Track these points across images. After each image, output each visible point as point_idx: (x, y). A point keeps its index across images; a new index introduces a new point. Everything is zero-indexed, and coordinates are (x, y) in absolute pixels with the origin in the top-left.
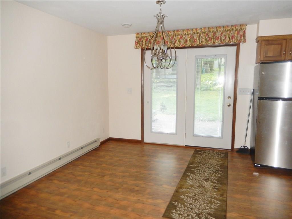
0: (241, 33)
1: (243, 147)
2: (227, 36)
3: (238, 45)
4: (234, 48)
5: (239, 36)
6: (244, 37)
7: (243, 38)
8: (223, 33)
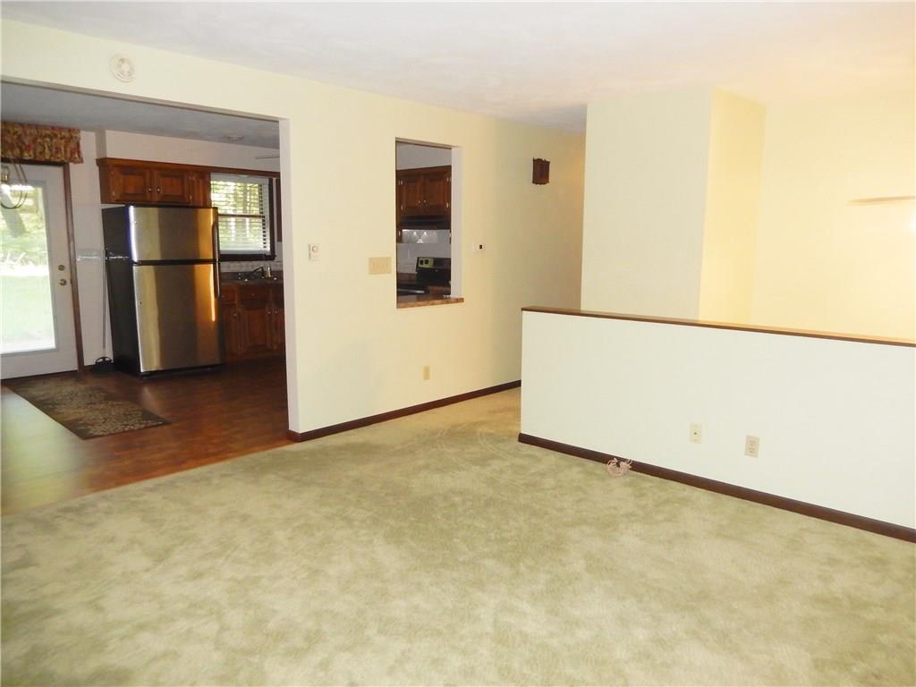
0: (72, 145)
1: (101, 360)
2: (46, 147)
3: (63, 165)
4: (58, 171)
5: (68, 150)
6: (79, 152)
7: (75, 154)
8: (36, 139)
